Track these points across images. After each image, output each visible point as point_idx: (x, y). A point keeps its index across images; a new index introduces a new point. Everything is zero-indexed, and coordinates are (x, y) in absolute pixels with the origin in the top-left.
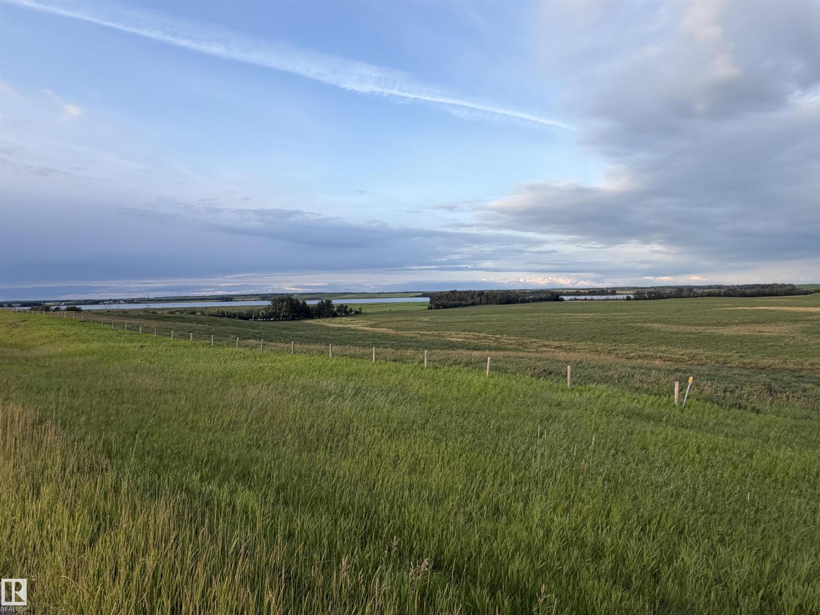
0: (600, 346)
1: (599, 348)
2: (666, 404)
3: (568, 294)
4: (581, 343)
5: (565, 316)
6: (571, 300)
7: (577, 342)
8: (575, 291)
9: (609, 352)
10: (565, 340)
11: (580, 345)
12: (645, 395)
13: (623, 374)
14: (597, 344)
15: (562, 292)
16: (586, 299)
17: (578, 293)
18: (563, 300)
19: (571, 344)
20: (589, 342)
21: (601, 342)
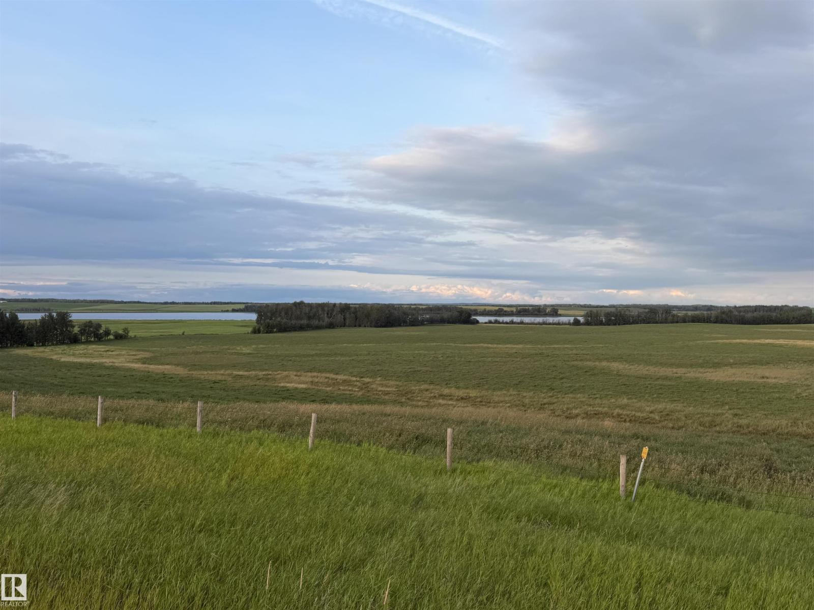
0: (528, 395)
1: (527, 401)
2: (605, 496)
3: (485, 313)
4: (499, 393)
5: (479, 347)
6: (490, 322)
7: (494, 390)
8: (497, 308)
9: (542, 407)
10: (474, 387)
11: (497, 396)
12: (574, 480)
13: (545, 443)
14: (525, 394)
15: (475, 310)
16: (512, 322)
17: (500, 311)
18: (477, 322)
19: (484, 393)
20: (512, 392)
21: (531, 391)
